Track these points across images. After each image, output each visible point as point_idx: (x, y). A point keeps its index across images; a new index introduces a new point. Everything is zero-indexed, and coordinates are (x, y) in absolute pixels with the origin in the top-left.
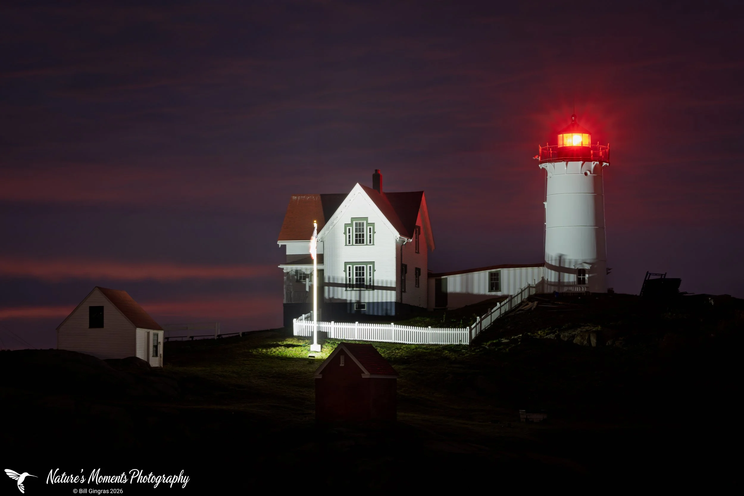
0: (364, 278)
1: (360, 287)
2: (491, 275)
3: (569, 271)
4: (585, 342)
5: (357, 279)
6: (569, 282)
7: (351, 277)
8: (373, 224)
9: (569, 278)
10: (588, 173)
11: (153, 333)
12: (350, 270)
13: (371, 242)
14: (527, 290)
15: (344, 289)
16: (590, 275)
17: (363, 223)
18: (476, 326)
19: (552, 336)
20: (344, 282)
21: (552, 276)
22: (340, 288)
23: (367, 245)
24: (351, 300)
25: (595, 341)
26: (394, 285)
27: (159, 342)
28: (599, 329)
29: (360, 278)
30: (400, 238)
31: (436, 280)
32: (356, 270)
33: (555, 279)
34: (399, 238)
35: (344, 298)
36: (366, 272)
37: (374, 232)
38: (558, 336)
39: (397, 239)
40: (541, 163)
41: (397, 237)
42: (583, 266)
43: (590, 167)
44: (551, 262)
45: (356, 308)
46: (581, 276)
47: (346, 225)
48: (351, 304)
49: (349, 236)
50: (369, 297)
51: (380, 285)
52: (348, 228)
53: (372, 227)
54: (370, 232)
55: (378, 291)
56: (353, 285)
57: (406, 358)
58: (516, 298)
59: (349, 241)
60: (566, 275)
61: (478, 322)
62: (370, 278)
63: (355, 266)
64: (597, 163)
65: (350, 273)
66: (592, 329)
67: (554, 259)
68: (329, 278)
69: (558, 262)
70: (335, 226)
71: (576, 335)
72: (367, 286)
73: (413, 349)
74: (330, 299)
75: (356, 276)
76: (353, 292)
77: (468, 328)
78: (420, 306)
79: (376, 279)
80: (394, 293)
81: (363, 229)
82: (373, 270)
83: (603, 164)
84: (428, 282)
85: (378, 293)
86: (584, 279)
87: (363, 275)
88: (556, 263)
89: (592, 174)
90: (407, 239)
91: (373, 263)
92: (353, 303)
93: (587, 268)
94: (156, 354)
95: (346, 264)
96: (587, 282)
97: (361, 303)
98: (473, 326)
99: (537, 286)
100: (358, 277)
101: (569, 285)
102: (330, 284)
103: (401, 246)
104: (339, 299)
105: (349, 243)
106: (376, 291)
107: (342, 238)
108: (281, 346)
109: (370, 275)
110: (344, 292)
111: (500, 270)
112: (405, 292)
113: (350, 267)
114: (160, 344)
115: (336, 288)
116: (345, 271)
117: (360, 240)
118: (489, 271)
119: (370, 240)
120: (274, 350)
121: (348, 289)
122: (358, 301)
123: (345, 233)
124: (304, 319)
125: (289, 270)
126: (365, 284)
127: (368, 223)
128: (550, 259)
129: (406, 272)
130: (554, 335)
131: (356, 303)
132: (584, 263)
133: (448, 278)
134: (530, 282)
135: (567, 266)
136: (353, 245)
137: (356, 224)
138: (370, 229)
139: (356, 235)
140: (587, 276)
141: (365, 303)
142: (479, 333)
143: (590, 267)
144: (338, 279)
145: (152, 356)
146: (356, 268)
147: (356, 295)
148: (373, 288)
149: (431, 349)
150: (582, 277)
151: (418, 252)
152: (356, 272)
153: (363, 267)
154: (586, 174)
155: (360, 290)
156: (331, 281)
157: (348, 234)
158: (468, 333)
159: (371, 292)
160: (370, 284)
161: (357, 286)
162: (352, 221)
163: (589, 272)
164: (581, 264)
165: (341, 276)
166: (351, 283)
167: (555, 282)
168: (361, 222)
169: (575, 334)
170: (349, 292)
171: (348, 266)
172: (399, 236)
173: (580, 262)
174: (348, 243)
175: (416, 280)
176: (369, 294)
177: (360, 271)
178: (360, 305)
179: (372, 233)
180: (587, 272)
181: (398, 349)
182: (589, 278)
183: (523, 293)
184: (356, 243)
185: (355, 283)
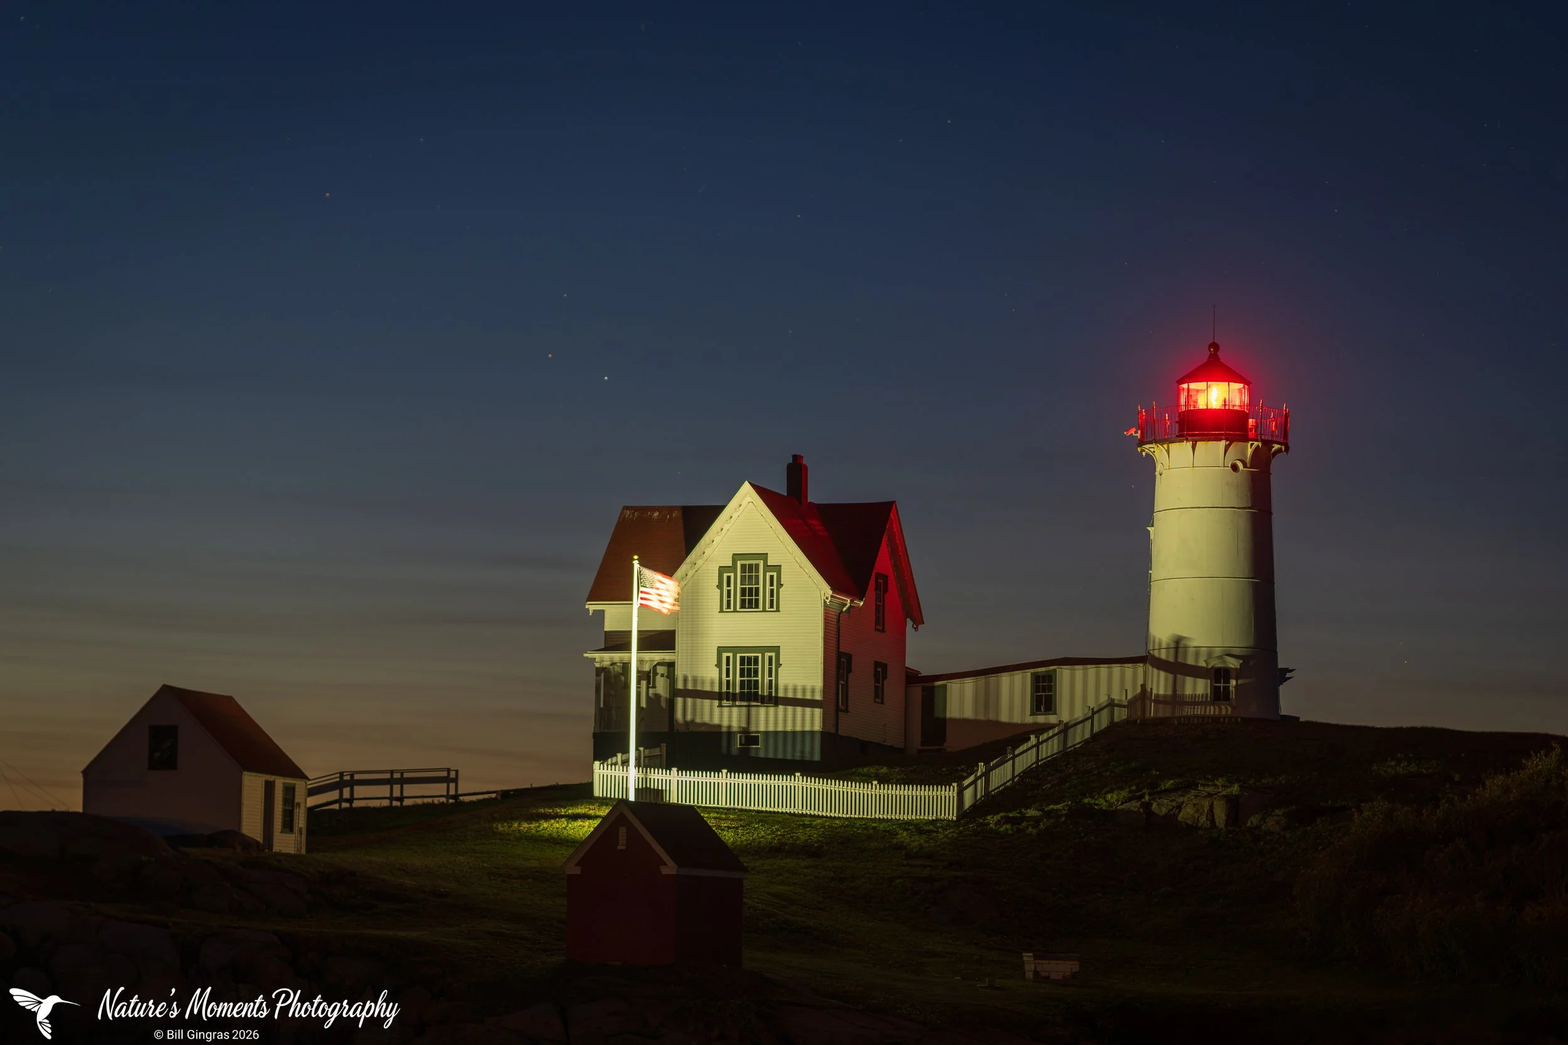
0: (757, 681)
1: (749, 700)
2: (1036, 678)
3: (1196, 672)
4: (1203, 819)
5: (742, 682)
6: (1196, 695)
7: (731, 678)
8: (778, 568)
9: (1195, 688)
10: (1240, 465)
11: (284, 783)
12: (728, 664)
13: (774, 605)
14: (1105, 712)
15: (716, 703)
16: (1240, 682)
17: (757, 566)
18: (974, 782)
19: (1134, 805)
20: (716, 689)
21: (1160, 683)
22: (707, 702)
23: (764, 610)
24: (729, 727)
25: (1223, 816)
26: (818, 697)
27: (297, 804)
28: (1234, 793)
29: (749, 681)
30: (832, 596)
31: (924, 689)
32: (742, 663)
33: (1166, 688)
34: (829, 598)
35: (716, 721)
36: (763, 667)
37: (780, 585)
38: (1147, 806)
39: (827, 598)
40: (1142, 442)
41: (826, 595)
42: (1224, 662)
43: (1245, 454)
44: (1159, 653)
45: (741, 744)
46: (1221, 683)
47: (722, 570)
48: (730, 734)
49: (729, 592)
50: (767, 719)
51: (790, 695)
52: (725, 575)
53: (775, 574)
54: (772, 584)
55: (785, 709)
56: (734, 695)
57: (816, 845)
58: (1079, 727)
59: (729, 602)
60: (1189, 680)
61: (979, 774)
62: (771, 681)
63: (738, 656)
64: (1258, 446)
65: (728, 670)
66: (1219, 792)
67: (1164, 646)
68: (685, 680)
69: (1172, 651)
70: (699, 571)
71: (1184, 805)
72: (763, 697)
73: (836, 828)
74: (687, 724)
75: (741, 677)
76: (735, 710)
77: (955, 784)
78: (885, 743)
79: (782, 682)
80: (818, 712)
81: (757, 577)
82: (775, 664)
83: (1274, 447)
84: (906, 691)
85: (785, 712)
86: (1227, 689)
87: (756, 674)
88: (1168, 654)
89: (1247, 468)
90: (852, 601)
91: (776, 649)
92: (735, 732)
93: (1233, 667)
94: (288, 826)
95: (721, 650)
96: (1233, 696)
97: (749, 733)
98: (966, 782)
99: (1131, 704)
100: (746, 679)
101: (1194, 702)
102: (686, 693)
103: (837, 614)
104: (704, 724)
105: (729, 606)
106: (781, 708)
107: (712, 596)
108: (563, 816)
109: (770, 675)
110: (717, 710)
111: (1055, 671)
112: (846, 711)
113: (728, 658)
114: (299, 807)
115: (699, 701)
116: (719, 665)
117: (750, 600)
118: (1032, 670)
119: (772, 602)
120: (545, 825)
121: (725, 703)
122: (743, 728)
123: (720, 586)
124: (619, 762)
125: (606, 664)
126: (760, 693)
127: (768, 566)
128: (1156, 647)
129: (849, 670)
130: (1138, 804)
131: (739, 732)
132: (1226, 655)
133: (949, 685)
134: (1116, 696)
135: (1190, 661)
136: (735, 611)
137: (743, 566)
138: (772, 577)
139: (743, 591)
140: (1233, 682)
141: (758, 732)
142: (982, 797)
143: (1241, 664)
144: (703, 682)
145: (280, 831)
146: (742, 659)
147: (740, 715)
148: (774, 700)
149: (874, 828)
150: (1222, 685)
151: (881, 629)
152: (740, 668)
153: (756, 659)
154: (1235, 468)
155: (749, 706)
156: (690, 687)
157: (725, 588)
158: (955, 795)
159: (772, 710)
160: (770, 693)
161: (743, 697)
162: (734, 561)
163: (1239, 673)
164: (1220, 657)
165: (709, 674)
166: (731, 691)
167: (1165, 696)
168: (754, 562)
169: (1183, 803)
170: (726, 710)
171: (725, 655)
172: (831, 592)
173: (1218, 652)
174: (726, 606)
175: (876, 688)
176: (767, 714)
177: (749, 665)
178: (749, 737)
179: (775, 587)
180: (1233, 674)
181: (805, 826)
182: (1237, 686)
183: (1096, 717)
184: (743, 606)
185: (738, 690)
